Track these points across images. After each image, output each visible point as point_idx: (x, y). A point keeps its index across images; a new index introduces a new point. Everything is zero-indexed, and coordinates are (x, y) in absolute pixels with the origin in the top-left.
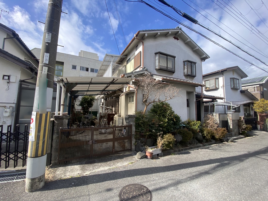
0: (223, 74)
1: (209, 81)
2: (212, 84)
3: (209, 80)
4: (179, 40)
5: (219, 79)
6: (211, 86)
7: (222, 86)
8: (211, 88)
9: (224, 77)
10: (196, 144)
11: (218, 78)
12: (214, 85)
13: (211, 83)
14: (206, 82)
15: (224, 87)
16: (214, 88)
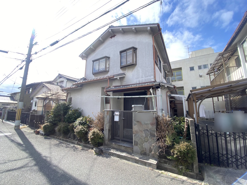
4: (116, 35)
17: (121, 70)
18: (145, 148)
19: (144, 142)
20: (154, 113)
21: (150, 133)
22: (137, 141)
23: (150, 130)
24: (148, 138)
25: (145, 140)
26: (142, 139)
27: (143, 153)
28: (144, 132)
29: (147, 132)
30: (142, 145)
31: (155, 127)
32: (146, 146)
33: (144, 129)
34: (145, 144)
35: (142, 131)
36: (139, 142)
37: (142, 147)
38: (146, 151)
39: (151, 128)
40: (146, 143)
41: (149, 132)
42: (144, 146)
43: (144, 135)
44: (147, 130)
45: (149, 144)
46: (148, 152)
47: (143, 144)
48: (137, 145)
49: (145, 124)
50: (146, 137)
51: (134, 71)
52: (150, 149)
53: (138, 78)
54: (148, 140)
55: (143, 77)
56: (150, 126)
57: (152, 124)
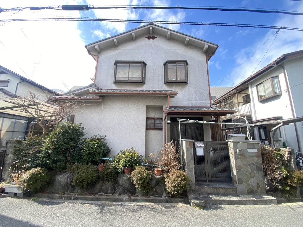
0: (283, 68)
1: (262, 85)
2: (268, 89)
3: (262, 83)
4: (156, 38)
5: (280, 77)
6: (267, 92)
7: (286, 88)
8: (267, 96)
9: (286, 71)
10: (118, 194)
11: (277, 76)
12: (271, 89)
13: (266, 88)
14: (259, 87)
15: (290, 91)
16: (272, 95)
17: (164, 85)
18: (252, 185)
19: (250, 178)
20: (258, 143)
21: (256, 167)
22: (242, 178)
23: (256, 163)
24: (254, 172)
25: (251, 176)
26: (247, 174)
27: (250, 191)
28: (249, 167)
29: (253, 166)
30: (248, 182)
31: (261, 159)
32: (253, 182)
33: (249, 163)
34: (251, 181)
35: (247, 166)
36: (244, 179)
37: (249, 185)
38: (253, 188)
39: (257, 161)
40: (253, 179)
41: (255, 165)
42: (250, 183)
43: (250, 169)
44: (253, 164)
45: (256, 179)
46: (255, 189)
47: (249, 180)
48: (241, 183)
49: (250, 157)
50: (253, 171)
51: (184, 90)
52: (258, 184)
53: (191, 101)
54: (255, 174)
55: (196, 100)
56: (256, 159)
57: (257, 156)
